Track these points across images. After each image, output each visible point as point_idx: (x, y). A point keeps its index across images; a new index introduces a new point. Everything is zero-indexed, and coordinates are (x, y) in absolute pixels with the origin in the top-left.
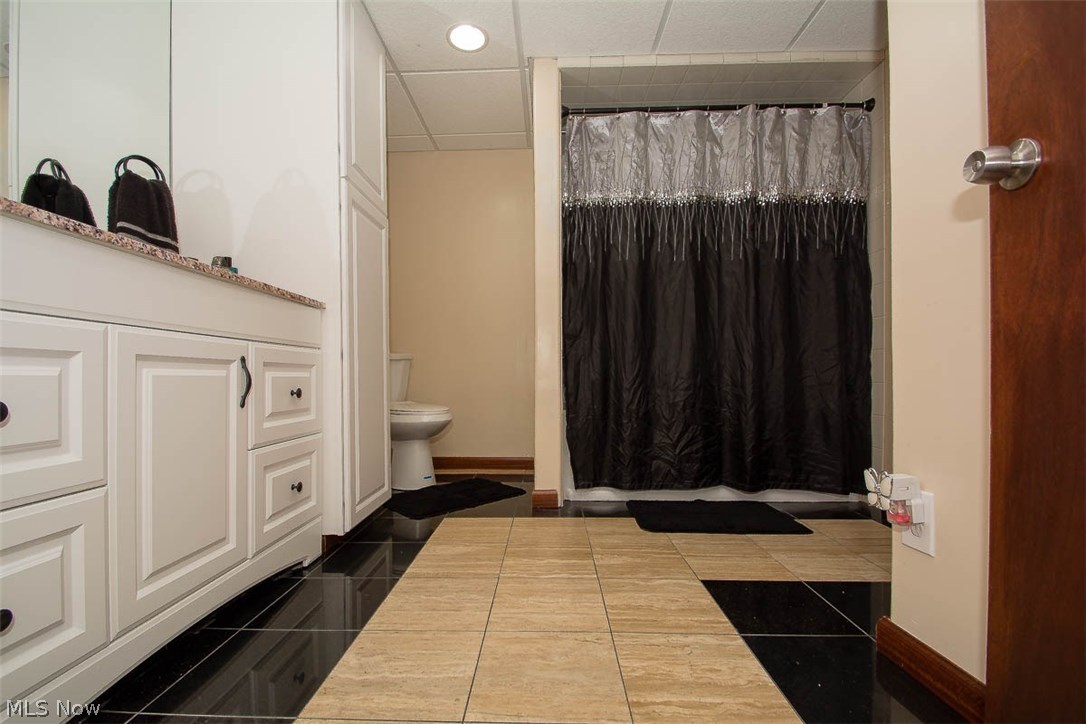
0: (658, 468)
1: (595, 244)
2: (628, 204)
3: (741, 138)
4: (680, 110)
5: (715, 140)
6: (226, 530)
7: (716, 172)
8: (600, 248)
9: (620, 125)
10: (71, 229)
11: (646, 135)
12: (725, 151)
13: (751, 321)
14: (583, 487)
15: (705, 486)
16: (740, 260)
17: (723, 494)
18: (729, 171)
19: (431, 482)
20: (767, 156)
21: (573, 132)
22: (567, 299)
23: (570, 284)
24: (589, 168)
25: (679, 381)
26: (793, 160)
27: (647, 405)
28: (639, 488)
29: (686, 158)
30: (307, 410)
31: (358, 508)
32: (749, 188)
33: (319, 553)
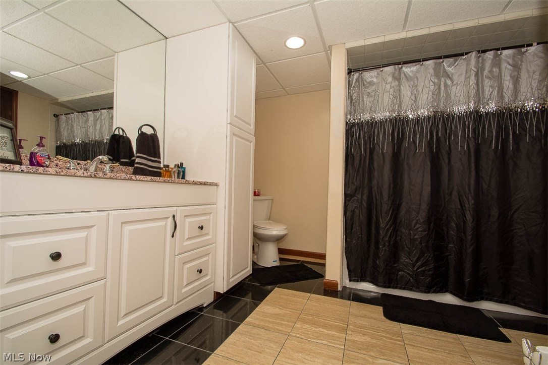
0: (402, 276)
1: (365, 144)
2: (386, 119)
3: (466, 73)
4: (423, 61)
5: (448, 76)
6: (163, 293)
7: (448, 96)
8: (368, 146)
9: (383, 74)
10: (93, 176)
11: (400, 79)
12: (455, 82)
13: (472, 191)
14: (354, 281)
15: (436, 292)
16: (465, 151)
17: (448, 299)
18: (458, 95)
19: (277, 264)
20: (487, 82)
21: (354, 82)
22: (348, 175)
23: (350, 167)
24: (363, 100)
25: (418, 226)
26: (508, 84)
27: (396, 238)
28: (389, 287)
29: (427, 90)
30: (207, 234)
31: (231, 280)
32: (472, 105)
33: (212, 300)
